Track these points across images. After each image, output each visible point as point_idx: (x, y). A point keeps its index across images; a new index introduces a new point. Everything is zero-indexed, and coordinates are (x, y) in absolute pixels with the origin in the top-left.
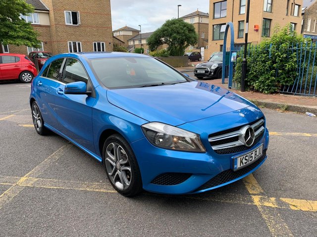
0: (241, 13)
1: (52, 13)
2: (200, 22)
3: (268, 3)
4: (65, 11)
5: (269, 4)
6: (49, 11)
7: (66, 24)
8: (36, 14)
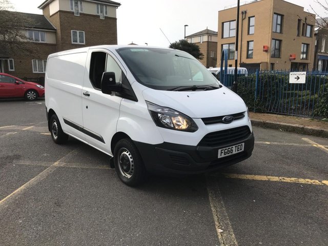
0: (250, 33)
1: (59, 31)
2: (210, 40)
3: (277, 24)
4: (72, 31)
5: (279, 24)
6: (56, 30)
7: (73, 43)
8: (43, 33)
